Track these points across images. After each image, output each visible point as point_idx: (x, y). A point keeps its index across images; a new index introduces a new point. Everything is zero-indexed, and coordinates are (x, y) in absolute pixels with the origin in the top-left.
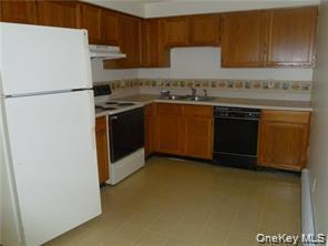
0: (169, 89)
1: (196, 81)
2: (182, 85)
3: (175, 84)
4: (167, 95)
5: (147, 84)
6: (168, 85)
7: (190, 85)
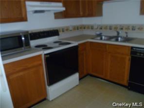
0: (101, 31)
1: (120, 25)
2: (110, 29)
3: (106, 28)
4: (100, 35)
5: (88, 27)
6: (101, 29)
7: (116, 28)
